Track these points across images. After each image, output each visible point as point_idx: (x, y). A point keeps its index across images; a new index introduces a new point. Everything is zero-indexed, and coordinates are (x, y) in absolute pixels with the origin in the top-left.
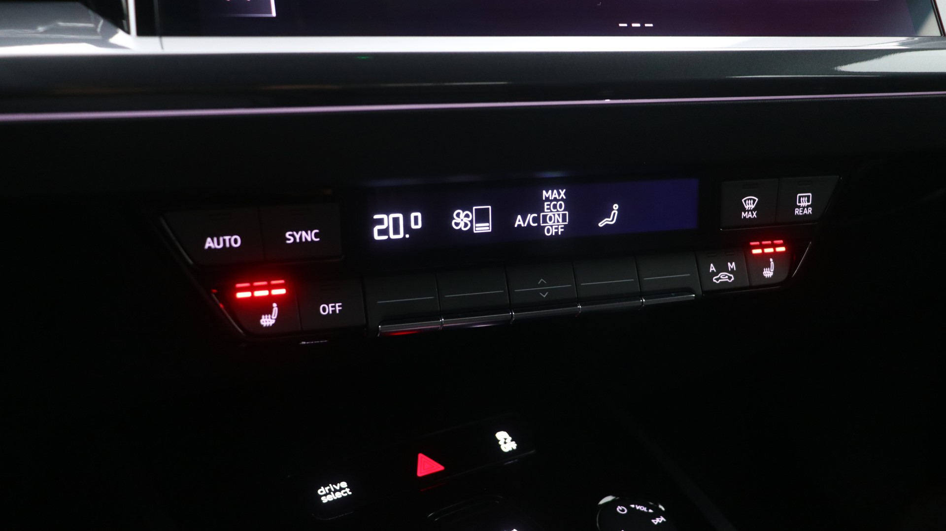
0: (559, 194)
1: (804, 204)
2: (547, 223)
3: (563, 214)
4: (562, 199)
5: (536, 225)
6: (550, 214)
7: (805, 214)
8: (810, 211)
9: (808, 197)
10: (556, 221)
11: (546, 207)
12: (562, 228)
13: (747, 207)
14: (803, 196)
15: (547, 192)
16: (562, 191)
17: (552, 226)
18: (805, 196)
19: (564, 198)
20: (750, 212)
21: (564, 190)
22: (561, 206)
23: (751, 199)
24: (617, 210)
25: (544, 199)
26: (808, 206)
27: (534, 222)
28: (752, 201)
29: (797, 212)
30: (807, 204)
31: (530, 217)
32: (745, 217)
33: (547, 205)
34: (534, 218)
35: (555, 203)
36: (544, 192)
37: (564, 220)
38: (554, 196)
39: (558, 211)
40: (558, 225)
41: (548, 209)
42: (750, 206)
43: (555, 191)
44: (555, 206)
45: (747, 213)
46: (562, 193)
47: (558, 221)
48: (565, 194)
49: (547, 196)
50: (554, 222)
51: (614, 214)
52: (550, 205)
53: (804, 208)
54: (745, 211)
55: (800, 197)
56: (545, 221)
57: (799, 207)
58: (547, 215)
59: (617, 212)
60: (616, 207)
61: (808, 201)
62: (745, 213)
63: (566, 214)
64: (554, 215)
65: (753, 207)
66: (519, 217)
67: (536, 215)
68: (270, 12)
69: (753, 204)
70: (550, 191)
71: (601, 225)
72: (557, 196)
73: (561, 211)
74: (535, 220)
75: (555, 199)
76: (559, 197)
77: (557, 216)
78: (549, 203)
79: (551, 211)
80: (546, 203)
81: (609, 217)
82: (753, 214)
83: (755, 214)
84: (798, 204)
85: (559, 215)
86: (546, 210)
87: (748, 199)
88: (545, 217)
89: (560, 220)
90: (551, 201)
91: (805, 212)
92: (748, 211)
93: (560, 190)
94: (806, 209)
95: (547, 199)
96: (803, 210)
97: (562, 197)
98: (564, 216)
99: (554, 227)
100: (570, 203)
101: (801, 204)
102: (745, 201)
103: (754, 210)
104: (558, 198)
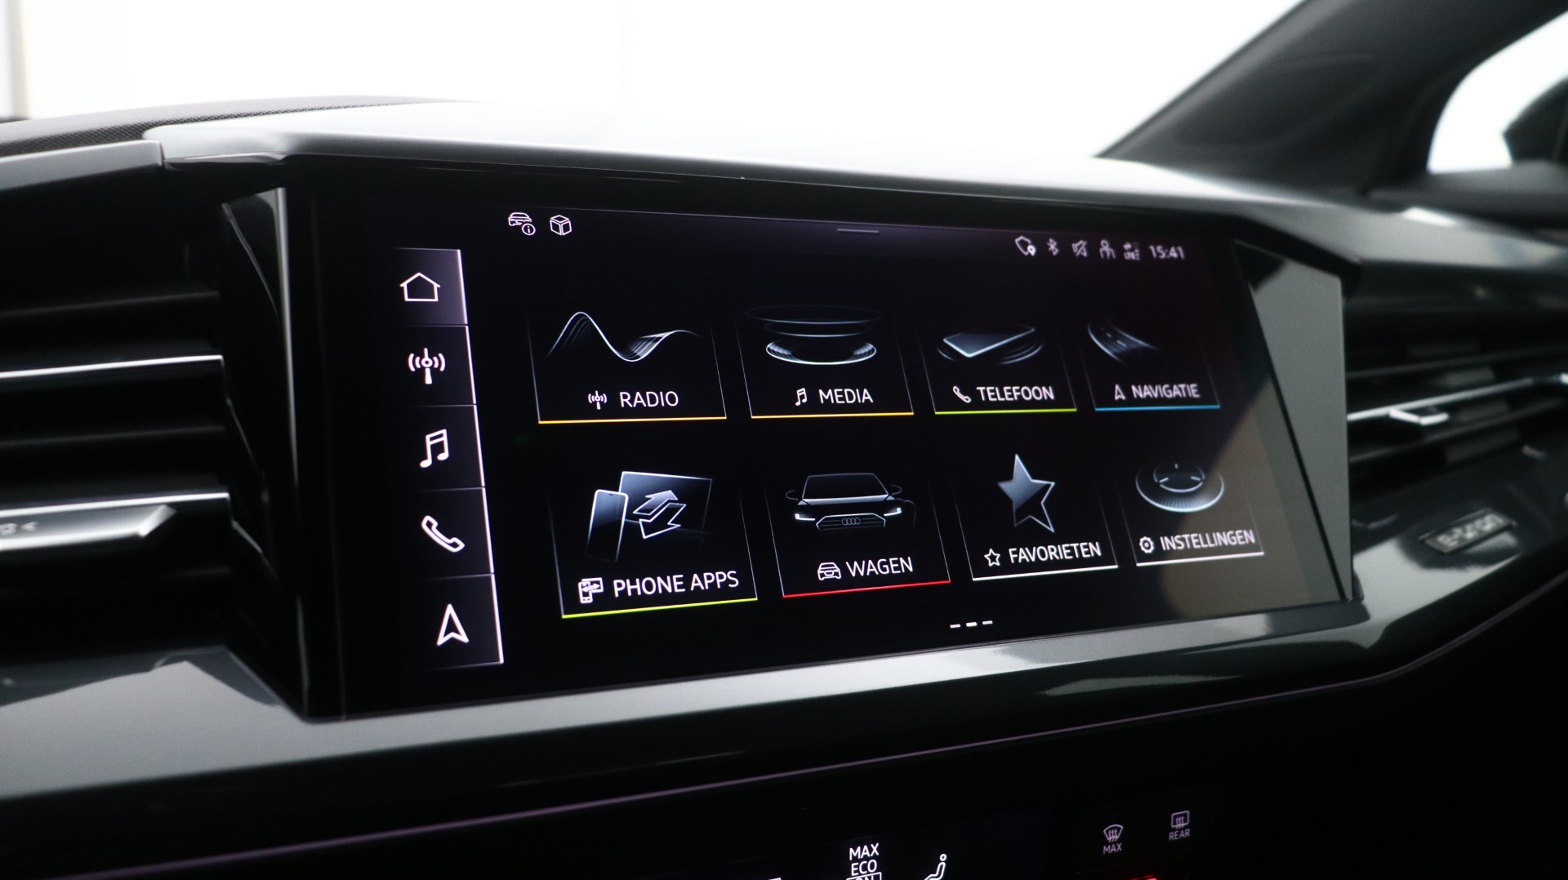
0: (871, 850)
1: (1180, 824)
3: (874, 876)
4: (875, 857)
6: (859, 878)
7: (1182, 838)
8: (1187, 833)
9: (1185, 815)
11: (853, 869)
13: (1109, 839)
14: (1178, 816)
15: (855, 850)
16: (875, 845)
18: (1181, 815)
19: (877, 854)
20: (1113, 845)
21: (877, 844)
22: (872, 867)
23: (1114, 828)
24: (941, 861)
25: (851, 859)
26: (1185, 828)
28: (1116, 831)
29: (1172, 836)
30: (1183, 825)
32: (1107, 852)
33: (855, 867)
35: (865, 862)
36: (851, 850)
38: (864, 853)
39: (868, 873)
41: (855, 872)
42: (1113, 837)
43: (866, 847)
44: (865, 868)
45: (1109, 847)
46: (875, 848)
48: (878, 849)
49: (855, 855)
51: (942, 866)
52: (858, 866)
53: (1180, 830)
54: (1107, 843)
55: (1175, 817)
57: (1174, 830)
59: (944, 864)
60: (943, 857)
61: (1185, 821)
62: (1107, 847)
63: (879, 875)
64: (863, 878)
65: (1117, 837)
68: (497, 659)
69: (1118, 834)
70: (859, 848)
72: (868, 853)
73: (873, 872)
75: (866, 858)
76: (870, 853)
77: (867, 879)
78: (857, 864)
79: (860, 874)
80: (853, 865)
81: (935, 873)
82: (1117, 847)
83: (1119, 846)
84: (1173, 826)
85: (870, 878)
86: (853, 874)
87: (1111, 829)
90: (860, 861)
91: (1182, 835)
92: (1111, 844)
93: (872, 845)
94: (1182, 832)
95: (855, 859)
96: (1179, 833)
97: (875, 854)
98: (877, 878)
100: (884, 861)
101: (1177, 826)
102: (1107, 831)
103: (1119, 841)
104: (869, 855)
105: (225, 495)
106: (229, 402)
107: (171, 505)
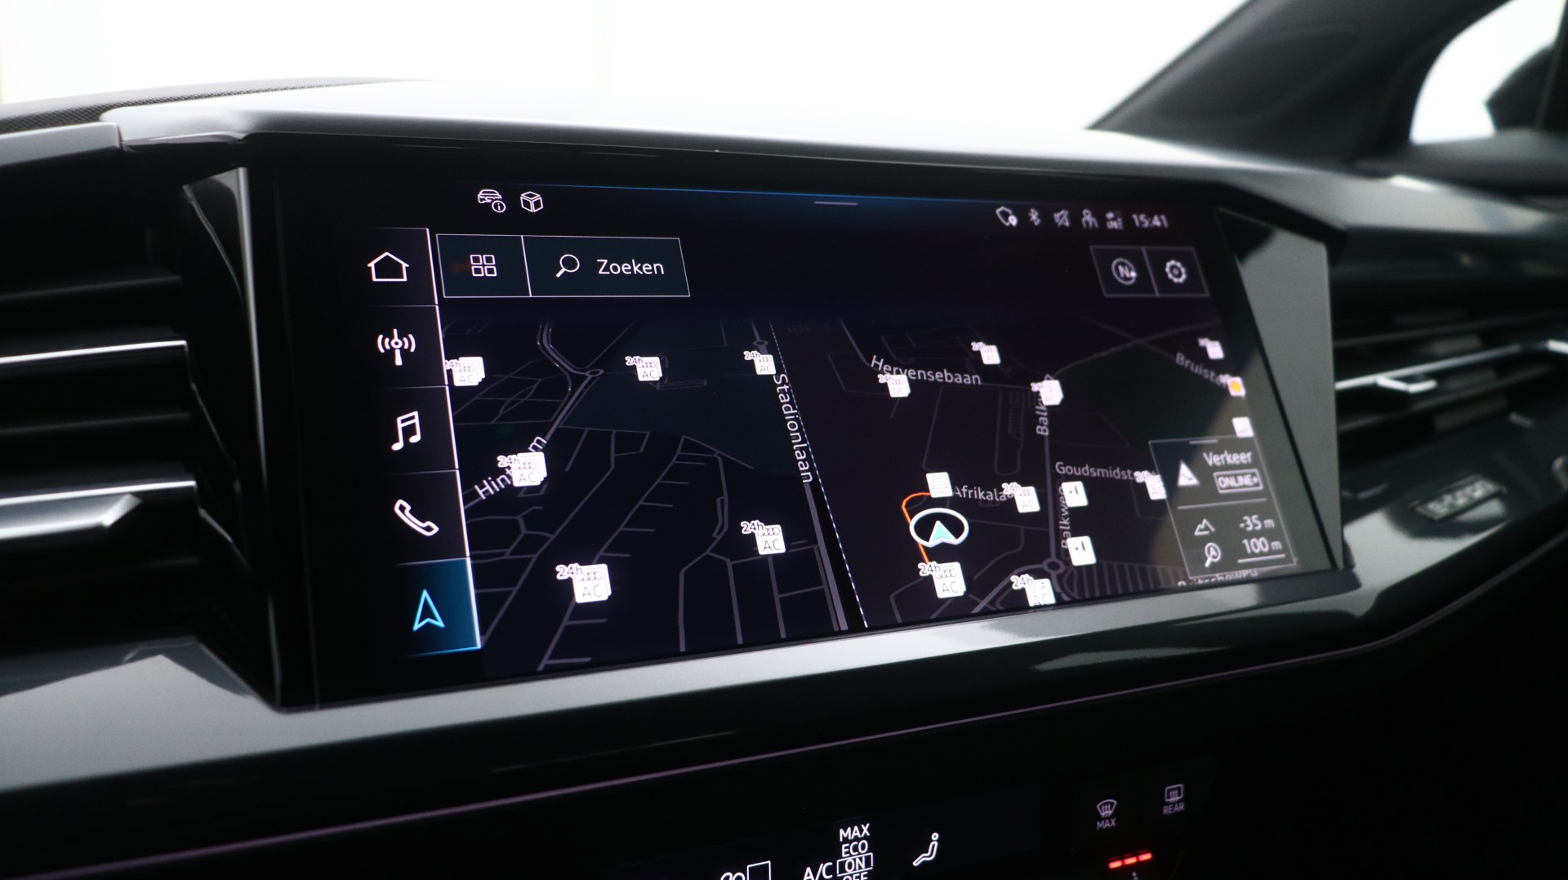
0: (861, 831)
1: (1174, 798)
2: (846, 872)
3: (866, 857)
4: (866, 838)
5: (831, 876)
6: (850, 860)
7: (1176, 811)
8: (1182, 807)
9: (1179, 789)
10: (857, 868)
11: (844, 850)
12: (865, 876)
13: (1103, 814)
14: (1172, 789)
15: (845, 831)
16: (865, 826)
17: (851, 875)
18: (1174, 789)
19: (868, 834)
20: (1107, 821)
21: (868, 825)
22: (863, 847)
23: (1107, 803)
24: (937, 841)
25: (841, 840)
26: (1179, 801)
27: (827, 874)
28: (1109, 806)
29: (1166, 810)
30: (1177, 798)
31: (823, 868)
32: (1101, 828)
33: (846, 848)
34: (828, 868)
35: (856, 843)
36: (842, 831)
37: (868, 865)
38: (854, 834)
39: (860, 854)
40: (860, 873)
41: (846, 853)
42: (1107, 812)
43: (856, 828)
44: (855, 849)
45: (1103, 822)
46: (865, 829)
47: (860, 868)
48: (868, 830)
49: (845, 836)
50: (855, 870)
51: (933, 846)
52: (848, 847)
53: (1174, 803)
54: (1101, 819)
55: (1169, 791)
56: (843, 870)
57: (1168, 804)
58: (845, 861)
59: (936, 843)
60: (935, 836)
61: (1179, 795)
62: (1101, 822)
63: (870, 856)
64: (855, 860)
65: (1110, 812)
66: (809, 870)
67: (830, 864)
68: (475, 645)
69: (1111, 809)
70: (849, 829)
71: (916, 863)
72: (858, 834)
73: (864, 853)
74: (829, 871)
75: (857, 839)
76: (861, 834)
77: (858, 861)
78: (848, 845)
79: (851, 856)
80: (844, 846)
81: (927, 852)
82: (1110, 823)
83: (1113, 822)
84: (1167, 800)
85: (861, 859)
86: (844, 855)
87: (1105, 804)
88: (842, 864)
89: (863, 866)
90: (850, 842)
91: (1176, 809)
92: (1105, 819)
93: (863, 826)
94: (1176, 805)
95: (846, 840)
96: (1173, 807)
97: (866, 834)
98: (868, 859)
99: (854, 876)
100: (875, 842)
101: (1172, 800)
102: (1101, 807)
103: (1112, 816)
104: (859, 836)
105: (192, 483)
106: (194, 387)
107: (136, 494)
